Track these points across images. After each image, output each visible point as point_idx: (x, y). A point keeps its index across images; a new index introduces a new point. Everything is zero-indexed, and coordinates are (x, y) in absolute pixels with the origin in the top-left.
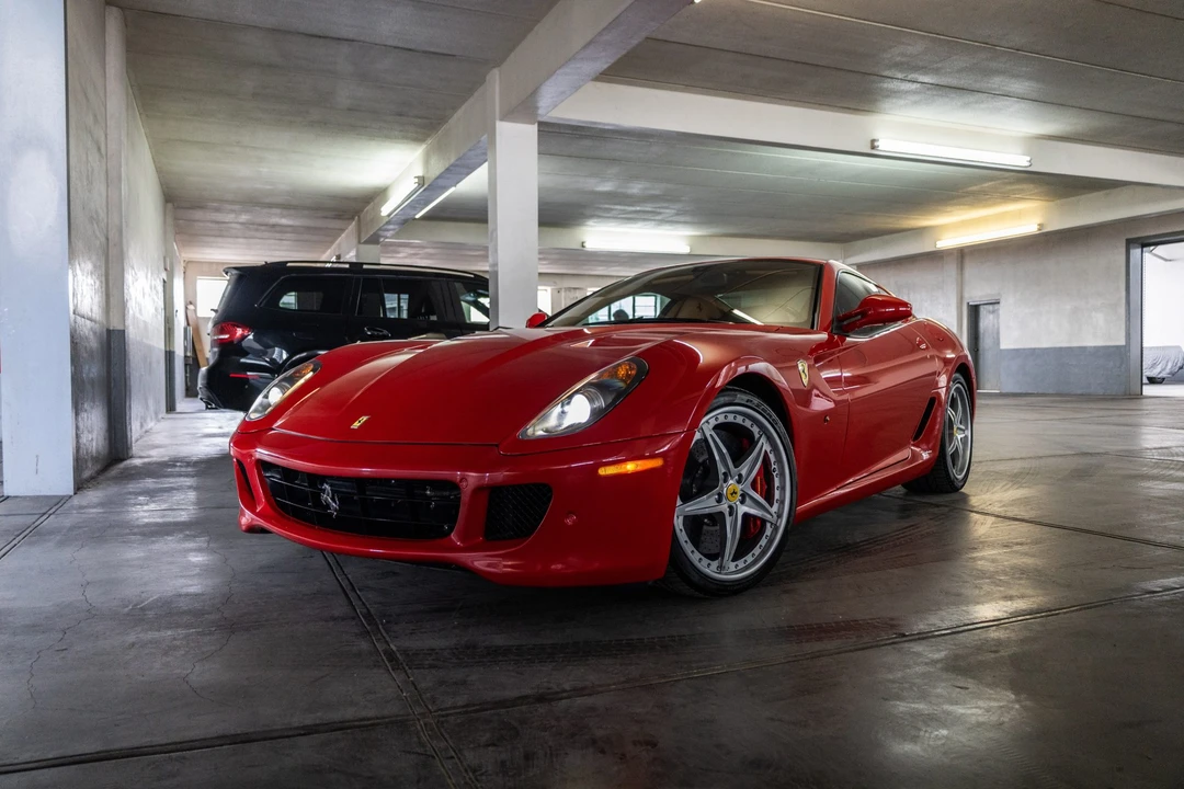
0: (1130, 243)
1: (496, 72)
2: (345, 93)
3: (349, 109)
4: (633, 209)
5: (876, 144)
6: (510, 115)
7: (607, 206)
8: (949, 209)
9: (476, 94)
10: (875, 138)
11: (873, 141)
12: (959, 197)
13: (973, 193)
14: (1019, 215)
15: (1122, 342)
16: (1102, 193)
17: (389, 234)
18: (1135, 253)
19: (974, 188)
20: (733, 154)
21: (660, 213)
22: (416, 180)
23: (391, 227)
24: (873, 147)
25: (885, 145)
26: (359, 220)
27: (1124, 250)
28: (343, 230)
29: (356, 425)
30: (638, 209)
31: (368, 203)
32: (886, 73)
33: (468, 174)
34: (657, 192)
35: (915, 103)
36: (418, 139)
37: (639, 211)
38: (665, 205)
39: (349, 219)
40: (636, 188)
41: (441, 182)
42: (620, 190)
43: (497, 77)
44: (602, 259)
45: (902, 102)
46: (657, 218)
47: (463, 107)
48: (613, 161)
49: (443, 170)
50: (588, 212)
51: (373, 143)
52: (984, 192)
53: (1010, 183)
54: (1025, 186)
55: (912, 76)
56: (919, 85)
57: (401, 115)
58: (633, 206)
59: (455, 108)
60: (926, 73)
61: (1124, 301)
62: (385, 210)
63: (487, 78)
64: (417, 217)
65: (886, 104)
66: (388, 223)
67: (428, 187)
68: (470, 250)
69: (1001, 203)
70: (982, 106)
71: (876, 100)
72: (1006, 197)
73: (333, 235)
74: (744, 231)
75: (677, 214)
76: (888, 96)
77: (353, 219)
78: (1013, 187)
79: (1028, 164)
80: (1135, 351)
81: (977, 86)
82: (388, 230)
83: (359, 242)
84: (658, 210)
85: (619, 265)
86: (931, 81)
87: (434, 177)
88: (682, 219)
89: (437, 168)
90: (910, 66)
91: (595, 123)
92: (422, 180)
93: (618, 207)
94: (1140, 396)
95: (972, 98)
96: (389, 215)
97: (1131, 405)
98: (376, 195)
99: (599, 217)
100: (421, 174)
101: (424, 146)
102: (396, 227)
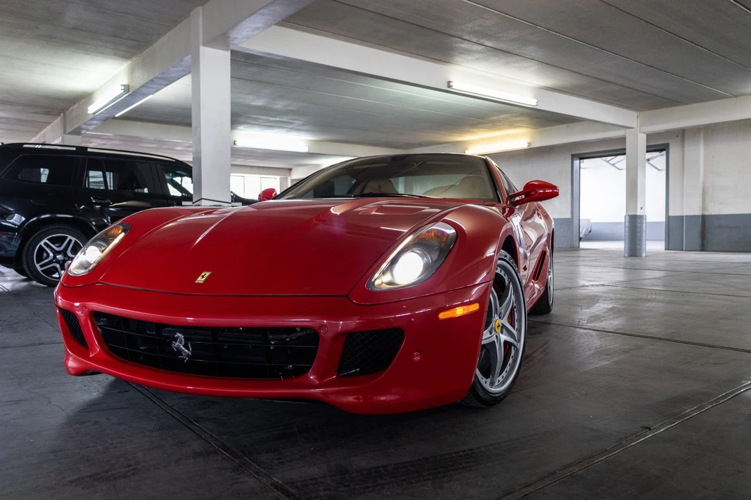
0: (574, 157)
1: (200, 9)
2: (73, 15)
3: (74, 28)
4: (274, 119)
5: (451, 84)
6: (213, 42)
7: (256, 116)
8: (476, 130)
9: (179, 26)
10: (451, 80)
11: (449, 82)
12: (483, 123)
13: (493, 121)
14: (516, 136)
15: (569, 216)
16: (564, 126)
17: (91, 128)
18: (577, 162)
19: (495, 118)
20: (352, 84)
21: (292, 123)
22: (123, 87)
23: (95, 122)
24: (449, 86)
25: (456, 86)
26: (64, 116)
27: (570, 161)
28: (49, 123)
29: (200, 280)
30: (278, 119)
31: (74, 103)
32: (467, 37)
33: (166, 85)
34: (294, 108)
35: (478, 59)
36: (125, 56)
37: (278, 121)
38: (297, 118)
39: (55, 115)
40: (279, 105)
41: (144, 90)
42: (269, 105)
43: (201, 13)
44: (243, 153)
45: (470, 58)
46: (289, 126)
47: (167, 35)
48: (269, 84)
49: (147, 81)
50: (241, 120)
51: (87, 57)
52: (499, 121)
53: (517, 116)
54: (523, 118)
55: (481, 41)
56: (483, 47)
57: (115, 36)
58: (274, 117)
59: (160, 35)
60: (490, 40)
61: (570, 192)
62: (91, 110)
63: (192, 14)
64: (117, 116)
65: (458, 59)
66: (93, 119)
67: (132, 93)
68: (150, 143)
69: (507, 128)
70: (517, 65)
71: (455, 56)
72: (511, 125)
73: (40, 127)
74: (344, 138)
75: (303, 125)
76: (462, 53)
77: (59, 115)
78: (517, 119)
79: (536, 104)
80: (576, 221)
81: (518, 51)
82: (91, 125)
83: (65, 133)
84: (292, 121)
85: (254, 159)
86: (492, 45)
87: (138, 86)
88: (306, 128)
89: (141, 79)
90: (482, 34)
91: (270, 54)
92: (127, 88)
93: (264, 118)
94: (578, 249)
95: (512, 59)
96: (94, 113)
97: (573, 254)
98: (83, 98)
99: (248, 123)
100: (126, 83)
101: (129, 62)
102: (99, 122)
